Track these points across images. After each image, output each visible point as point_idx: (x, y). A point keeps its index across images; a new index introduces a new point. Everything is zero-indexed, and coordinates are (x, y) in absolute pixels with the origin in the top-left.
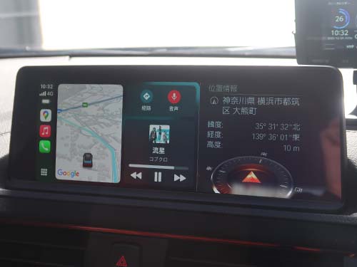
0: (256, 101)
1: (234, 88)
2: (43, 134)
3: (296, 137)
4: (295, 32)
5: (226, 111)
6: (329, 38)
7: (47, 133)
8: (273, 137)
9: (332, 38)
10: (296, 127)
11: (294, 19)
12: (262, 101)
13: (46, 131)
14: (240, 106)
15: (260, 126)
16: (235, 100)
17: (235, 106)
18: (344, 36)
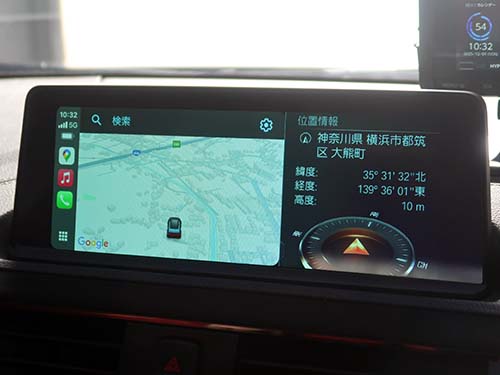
0: (364, 138)
1: (334, 121)
2: (63, 182)
3: (420, 191)
4: (418, 45)
5: (321, 154)
6: (466, 54)
7: (68, 181)
8: (387, 191)
9: (470, 54)
10: (420, 176)
11: (418, 26)
12: (372, 140)
13: (67, 177)
14: (342, 147)
15: (369, 174)
16: (335, 138)
17: (336, 145)
18: (487, 51)
